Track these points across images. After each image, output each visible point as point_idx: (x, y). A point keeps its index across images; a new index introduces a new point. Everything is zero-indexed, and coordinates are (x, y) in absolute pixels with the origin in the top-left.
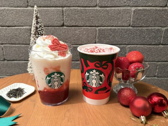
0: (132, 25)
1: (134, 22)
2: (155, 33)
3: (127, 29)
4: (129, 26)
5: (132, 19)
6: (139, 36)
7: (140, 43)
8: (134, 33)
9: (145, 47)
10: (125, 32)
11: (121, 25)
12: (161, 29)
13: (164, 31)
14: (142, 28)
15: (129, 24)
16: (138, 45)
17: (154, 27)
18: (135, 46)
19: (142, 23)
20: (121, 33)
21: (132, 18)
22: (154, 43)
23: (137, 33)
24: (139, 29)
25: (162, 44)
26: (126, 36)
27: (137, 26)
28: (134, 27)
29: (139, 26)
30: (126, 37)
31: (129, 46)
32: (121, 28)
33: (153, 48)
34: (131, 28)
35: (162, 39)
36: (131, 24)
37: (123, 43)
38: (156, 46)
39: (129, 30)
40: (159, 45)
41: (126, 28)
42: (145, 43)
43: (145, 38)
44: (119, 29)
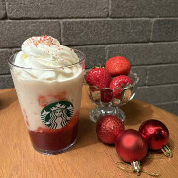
0: (112, 15)
1: (113, 10)
2: (142, 25)
3: (104, 21)
4: (108, 16)
5: (110, 7)
6: (122, 30)
7: (123, 41)
8: (115, 26)
9: (131, 47)
10: (103, 26)
11: (96, 15)
12: (149, 20)
13: (153, 23)
14: (125, 19)
15: (107, 14)
16: (120, 43)
17: (141, 17)
18: (118, 45)
19: (125, 12)
20: (97, 27)
21: (110, 4)
22: (141, 40)
23: (118, 27)
24: (121, 21)
25: (152, 41)
26: (103, 31)
27: (119, 16)
28: (114, 18)
29: (121, 16)
30: (104, 33)
31: (109, 46)
32: (95, 20)
33: (141, 46)
34: (110, 19)
35: (151, 34)
36: (110, 14)
37: (101, 42)
38: (144, 44)
39: (108, 22)
40: (148, 42)
41: (104, 19)
42: (130, 41)
43: (130, 33)
44: (93, 21)
